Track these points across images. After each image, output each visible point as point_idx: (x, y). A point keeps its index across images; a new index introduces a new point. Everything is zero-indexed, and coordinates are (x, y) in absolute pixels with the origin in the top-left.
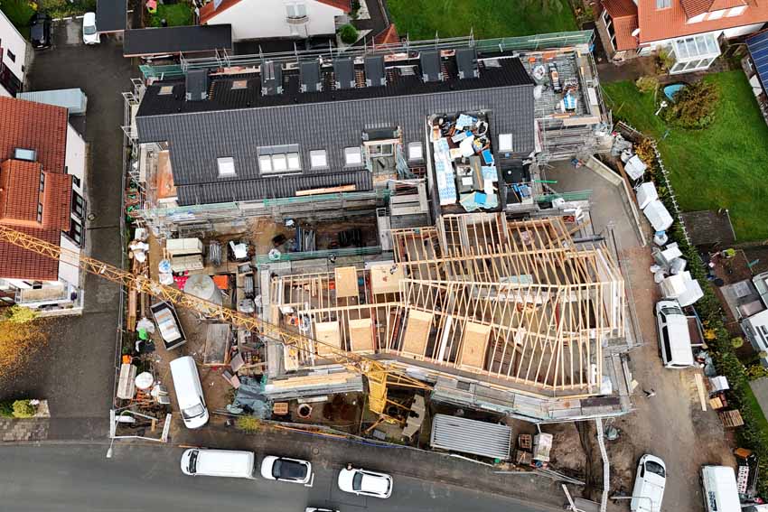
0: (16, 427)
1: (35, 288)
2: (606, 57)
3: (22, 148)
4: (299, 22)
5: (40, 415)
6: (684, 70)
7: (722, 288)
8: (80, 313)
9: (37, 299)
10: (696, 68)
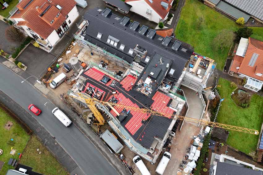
0: (17, 68)
1: (42, 39)
2: (228, 71)
3: (59, 5)
4: (149, 15)
5: (23, 69)
6: (248, 88)
7: (213, 153)
8: (49, 52)
9: (40, 42)
10: (253, 90)
